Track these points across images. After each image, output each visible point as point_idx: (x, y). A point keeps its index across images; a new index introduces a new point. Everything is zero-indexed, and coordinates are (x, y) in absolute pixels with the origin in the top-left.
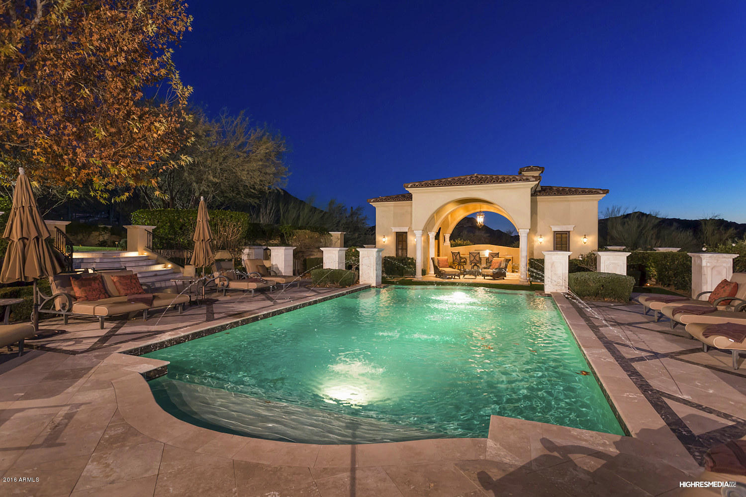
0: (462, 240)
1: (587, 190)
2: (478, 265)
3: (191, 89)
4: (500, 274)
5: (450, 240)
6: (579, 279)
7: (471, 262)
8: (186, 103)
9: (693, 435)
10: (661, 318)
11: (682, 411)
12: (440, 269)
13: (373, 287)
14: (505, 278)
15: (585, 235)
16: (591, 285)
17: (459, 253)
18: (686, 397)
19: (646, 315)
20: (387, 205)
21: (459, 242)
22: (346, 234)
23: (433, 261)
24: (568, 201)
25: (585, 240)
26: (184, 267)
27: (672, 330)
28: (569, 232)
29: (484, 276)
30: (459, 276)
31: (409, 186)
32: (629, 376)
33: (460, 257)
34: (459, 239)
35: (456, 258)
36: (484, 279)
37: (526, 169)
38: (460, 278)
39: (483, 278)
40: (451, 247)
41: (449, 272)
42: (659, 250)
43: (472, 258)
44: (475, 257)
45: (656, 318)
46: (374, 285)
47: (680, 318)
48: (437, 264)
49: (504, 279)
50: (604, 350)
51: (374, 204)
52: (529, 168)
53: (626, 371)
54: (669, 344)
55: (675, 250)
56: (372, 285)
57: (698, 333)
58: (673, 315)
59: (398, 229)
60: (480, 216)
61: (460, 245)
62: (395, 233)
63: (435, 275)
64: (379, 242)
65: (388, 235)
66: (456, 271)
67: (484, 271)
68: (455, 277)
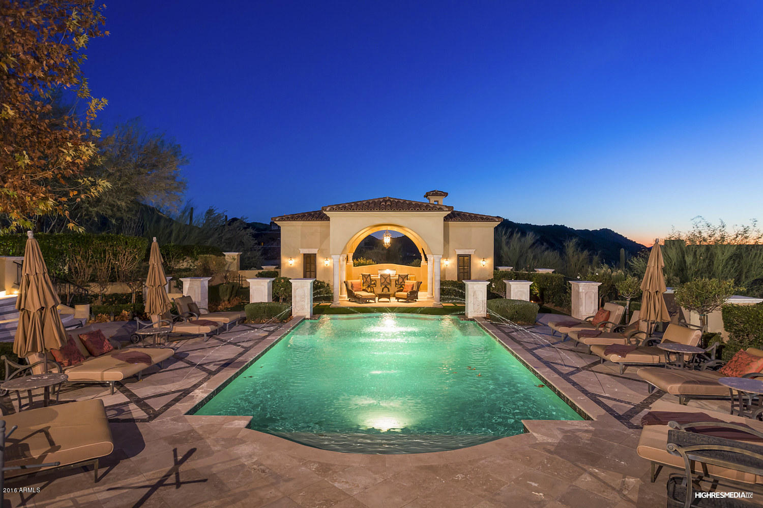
0: (365, 259)
1: (485, 217)
2: (388, 286)
3: (105, 101)
4: (413, 296)
5: (353, 259)
6: (500, 307)
7: (382, 284)
8: (96, 116)
9: (620, 415)
10: (566, 338)
11: (610, 403)
12: (356, 293)
13: (308, 319)
15: (484, 259)
16: (508, 311)
17: (369, 275)
18: (607, 395)
19: (553, 335)
20: (293, 224)
22: (242, 254)
23: (346, 285)
24: (470, 227)
25: (484, 263)
26: (74, 308)
27: (576, 348)
28: (470, 255)
29: (398, 298)
30: (374, 299)
31: (328, 210)
32: (573, 385)
33: (371, 279)
34: (362, 258)
35: (366, 280)
37: (432, 193)
38: (375, 302)
39: (397, 300)
40: (354, 266)
41: (366, 296)
42: (539, 271)
43: (383, 281)
44: (385, 279)
45: (563, 338)
46: (308, 316)
47: (584, 340)
48: (350, 288)
49: (417, 301)
50: (548, 369)
51: (279, 223)
53: (570, 383)
54: (580, 360)
55: (550, 271)
56: (306, 317)
57: (601, 353)
58: (579, 338)
59: (307, 251)
60: (386, 236)
61: (363, 264)
62: (303, 255)
63: (348, 299)
64: (284, 264)
65: (295, 257)
66: (372, 296)
67: (398, 295)
68: (370, 301)
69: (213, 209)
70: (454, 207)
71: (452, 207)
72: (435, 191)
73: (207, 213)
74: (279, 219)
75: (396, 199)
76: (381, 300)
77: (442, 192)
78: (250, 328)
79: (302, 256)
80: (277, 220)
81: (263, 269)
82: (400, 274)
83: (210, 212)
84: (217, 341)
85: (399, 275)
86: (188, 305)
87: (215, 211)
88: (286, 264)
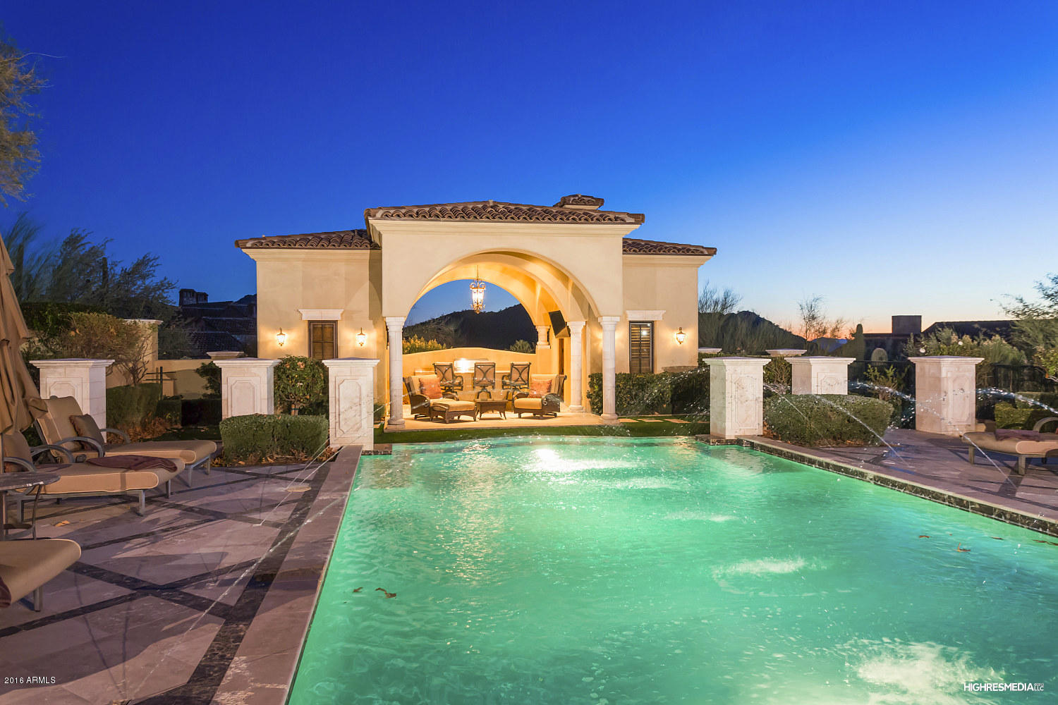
0: (422, 339)
2: (488, 389)
4: (550, 408)
7: (475, 384)
12: (430, 401)
13: (368, 453)
14: (558, 414)
15: (681, 329)
20: (286, 256)
21: (418, 343)
23: (408, 386)
24: (654, 265)
25: (681, 337)
28: (653, 322)
29: (519, 411)
33: (453, 375)
34: (416, 336)
35: (444, 377)
36: (520, 417)
37: (572, 199)
38: (475, 420)
39: (518, 414)
41: (457, 407)
43: (480, 377)
44: (485, 374)
46: (369, 447)
48: (416, 392)
49: (555, 415)
51: (252, 253)
52: (577, 198)
56: (365, 449)
59: (317, 315)
60: (477, 287)
61: (420, 350)
62: (306, 324)
63: (413, 416)
64: (266, 343)
65: (289, 328)
66: (468, 406)
67: (519, 404)
68: (463, 417)
69: (79, 236)
70: (645, 213)
71: (643, 215)
72: (577, 196)
73: (66, 243)
74: (252, 245)
75: (510, 204)
76: (484, 416)
77: (592, 198)
78: (246, 477)
79: (306, 326)
80: (248, 245)
81: (210, 357)
82: (515, 363)
83: (73, 241)
84: (177, 512)
85: (513, 365)
86: (70, 418)
87: (83, 238)
88: (270, 345)
